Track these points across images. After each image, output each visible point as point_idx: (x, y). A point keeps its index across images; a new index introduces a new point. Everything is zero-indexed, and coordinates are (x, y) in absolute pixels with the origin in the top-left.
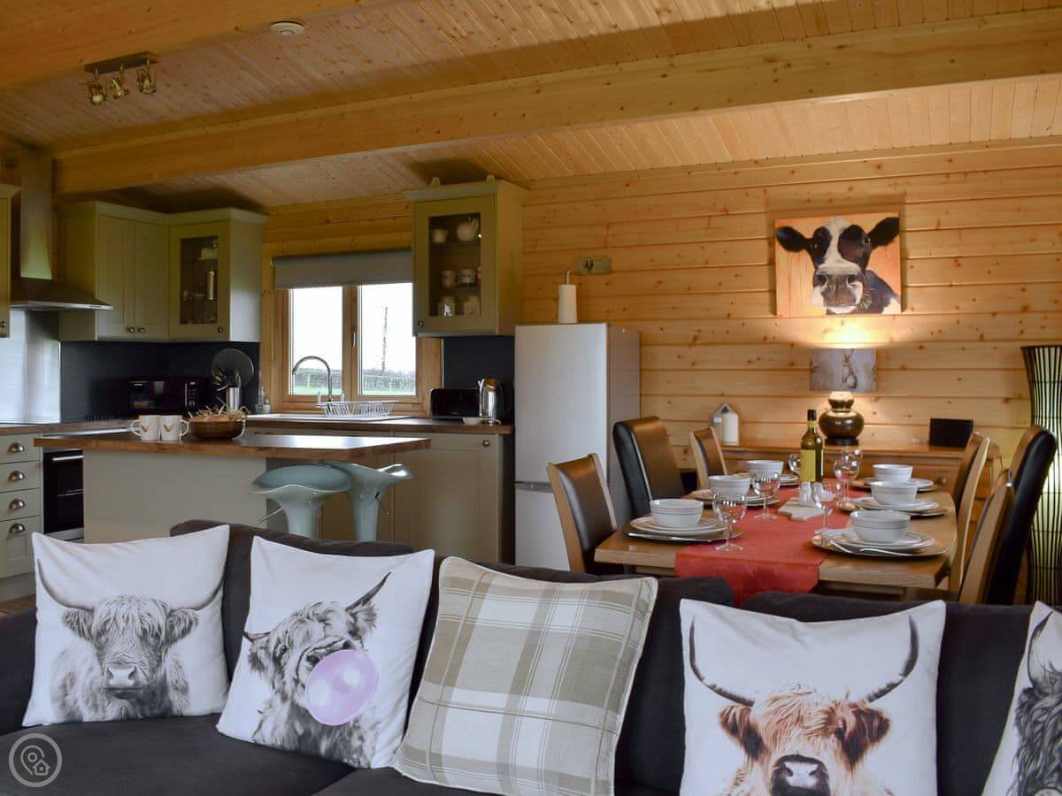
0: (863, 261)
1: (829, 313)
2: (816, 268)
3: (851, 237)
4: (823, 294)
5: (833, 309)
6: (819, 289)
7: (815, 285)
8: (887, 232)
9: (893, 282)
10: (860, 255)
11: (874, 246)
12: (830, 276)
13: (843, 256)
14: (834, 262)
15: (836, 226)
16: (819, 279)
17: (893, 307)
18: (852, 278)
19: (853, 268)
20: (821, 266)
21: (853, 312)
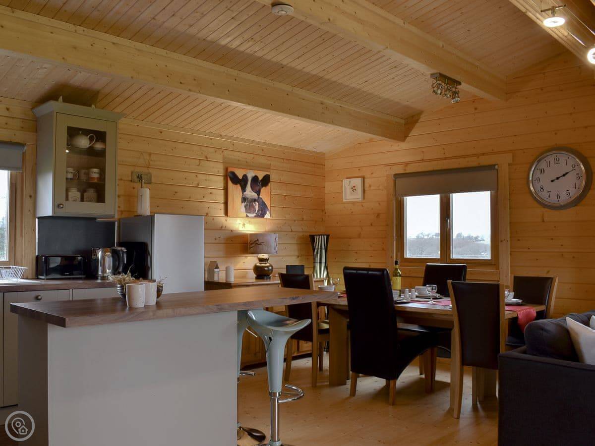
0: (258, 193)
1: (247, 216)
2: (243, 194)
3: (255, 179)
4: (245, 207)
5: (248, 214)
6: (243, 204)
7: (242, 202)
8: (266, 181)
9: (268, 203)
10: (258, 190)
11: (262, 187)
12: (247, 198)
13: (252, 190)
14: (250, 193)
15: (250, 175)
16: (244, 199)
17: (267, 216)
18: (255, 200)
19: (255, 195)
20: (245, 193)
21: (255, 216)
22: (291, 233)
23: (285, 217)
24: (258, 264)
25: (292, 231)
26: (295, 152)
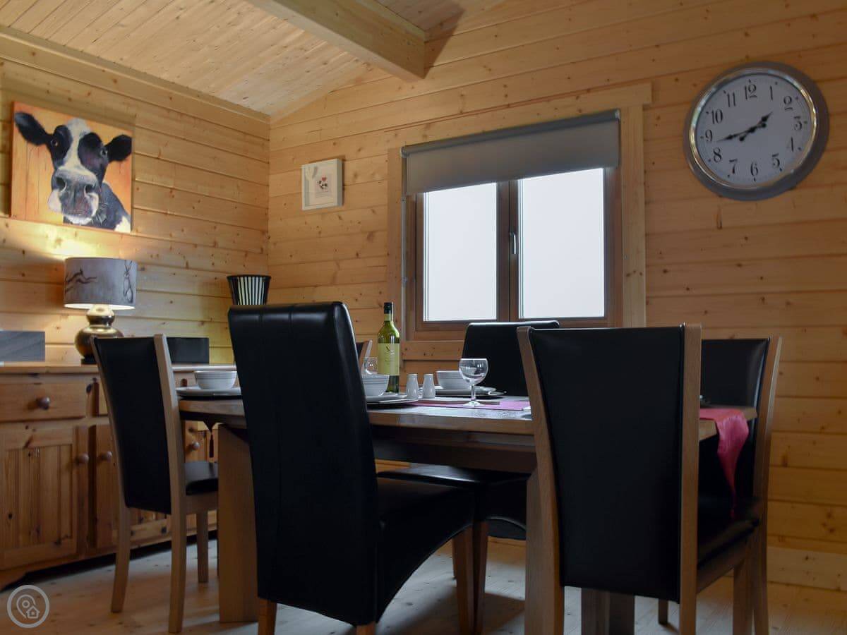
0: (100, 173)
1: (66, 221)
2: (56, 169)
3: (90, 142)
4: (62, 199)
5: (71, 218)
6: (56, 192)
7: (53, 188)
8: (120, 149)
9: (124, 199)
10: (98, 166)
11: (111, 160)
12: (69, 181)
13: (82, 162)
14: (73, 166)
15: (78, 129)
16: (59, 182)
17: (123, 227)
18: (89, 188)
19: (89, 177)
20: (61, 168)
21: (90, 225)
22: (186, 271)
23: (171, 235)
24: (89, 330)
25: (187, 267)
26: (197, 99)
